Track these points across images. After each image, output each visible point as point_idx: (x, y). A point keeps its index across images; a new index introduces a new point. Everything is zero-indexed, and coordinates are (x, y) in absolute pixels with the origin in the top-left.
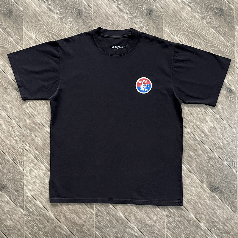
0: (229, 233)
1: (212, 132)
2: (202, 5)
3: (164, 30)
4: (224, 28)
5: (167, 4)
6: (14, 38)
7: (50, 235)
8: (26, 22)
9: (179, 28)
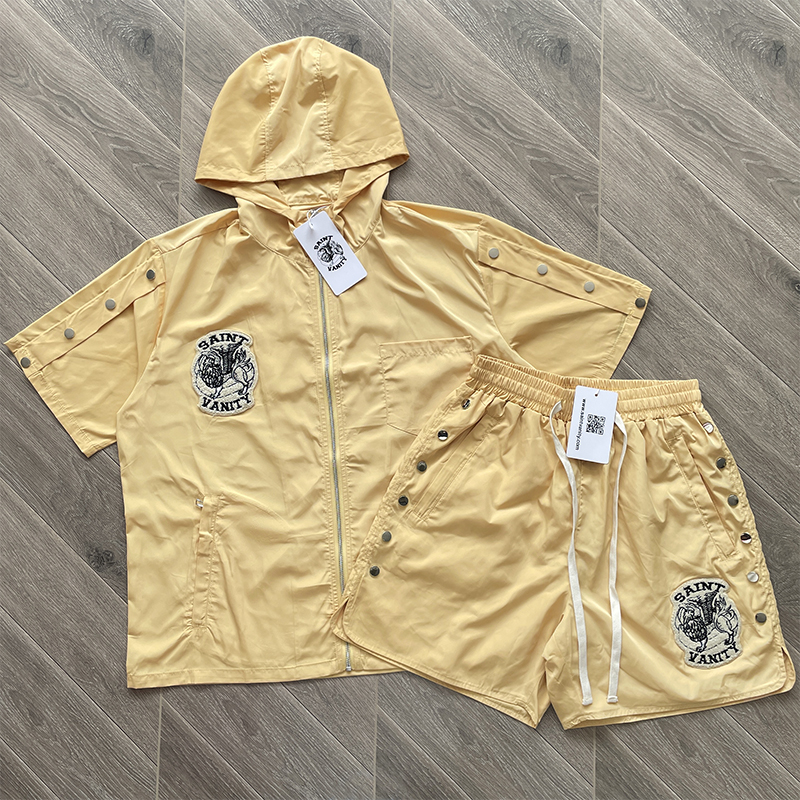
0: (792, 724)
1: (745, 412)
2: (720, 32)
3: (605, 102)
4: (783, 101)
5: (613, 28)
6: (154, 116)
7: (240, 711)
8: (193, 68)
9: (648, 96)
